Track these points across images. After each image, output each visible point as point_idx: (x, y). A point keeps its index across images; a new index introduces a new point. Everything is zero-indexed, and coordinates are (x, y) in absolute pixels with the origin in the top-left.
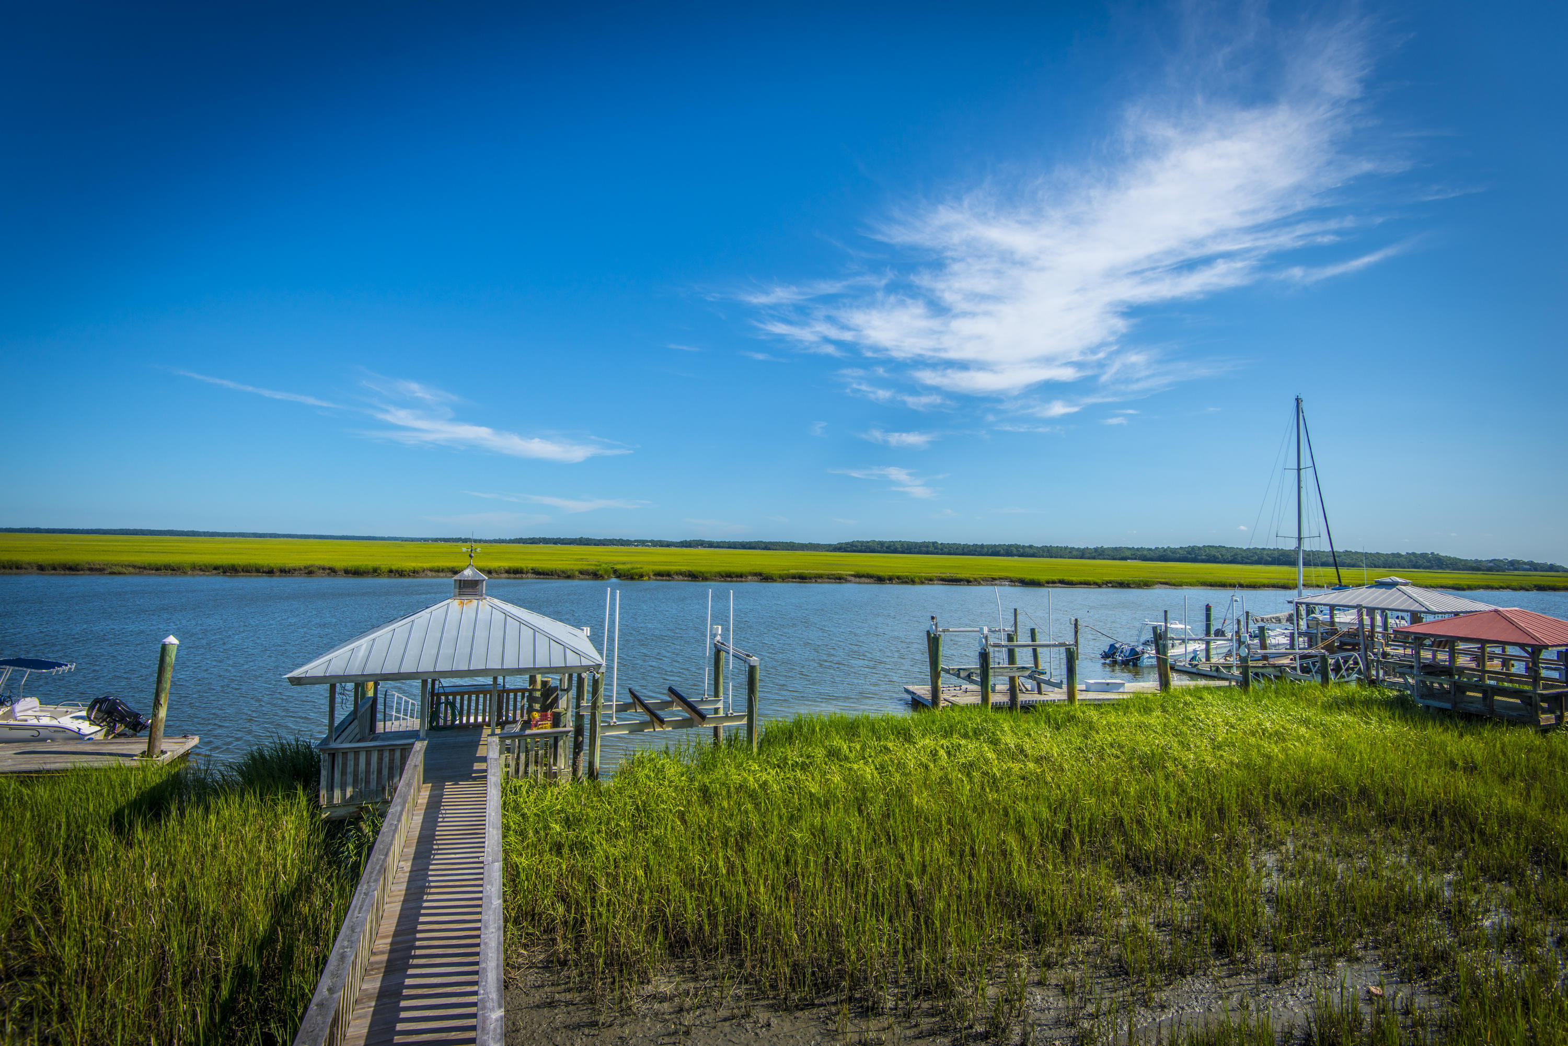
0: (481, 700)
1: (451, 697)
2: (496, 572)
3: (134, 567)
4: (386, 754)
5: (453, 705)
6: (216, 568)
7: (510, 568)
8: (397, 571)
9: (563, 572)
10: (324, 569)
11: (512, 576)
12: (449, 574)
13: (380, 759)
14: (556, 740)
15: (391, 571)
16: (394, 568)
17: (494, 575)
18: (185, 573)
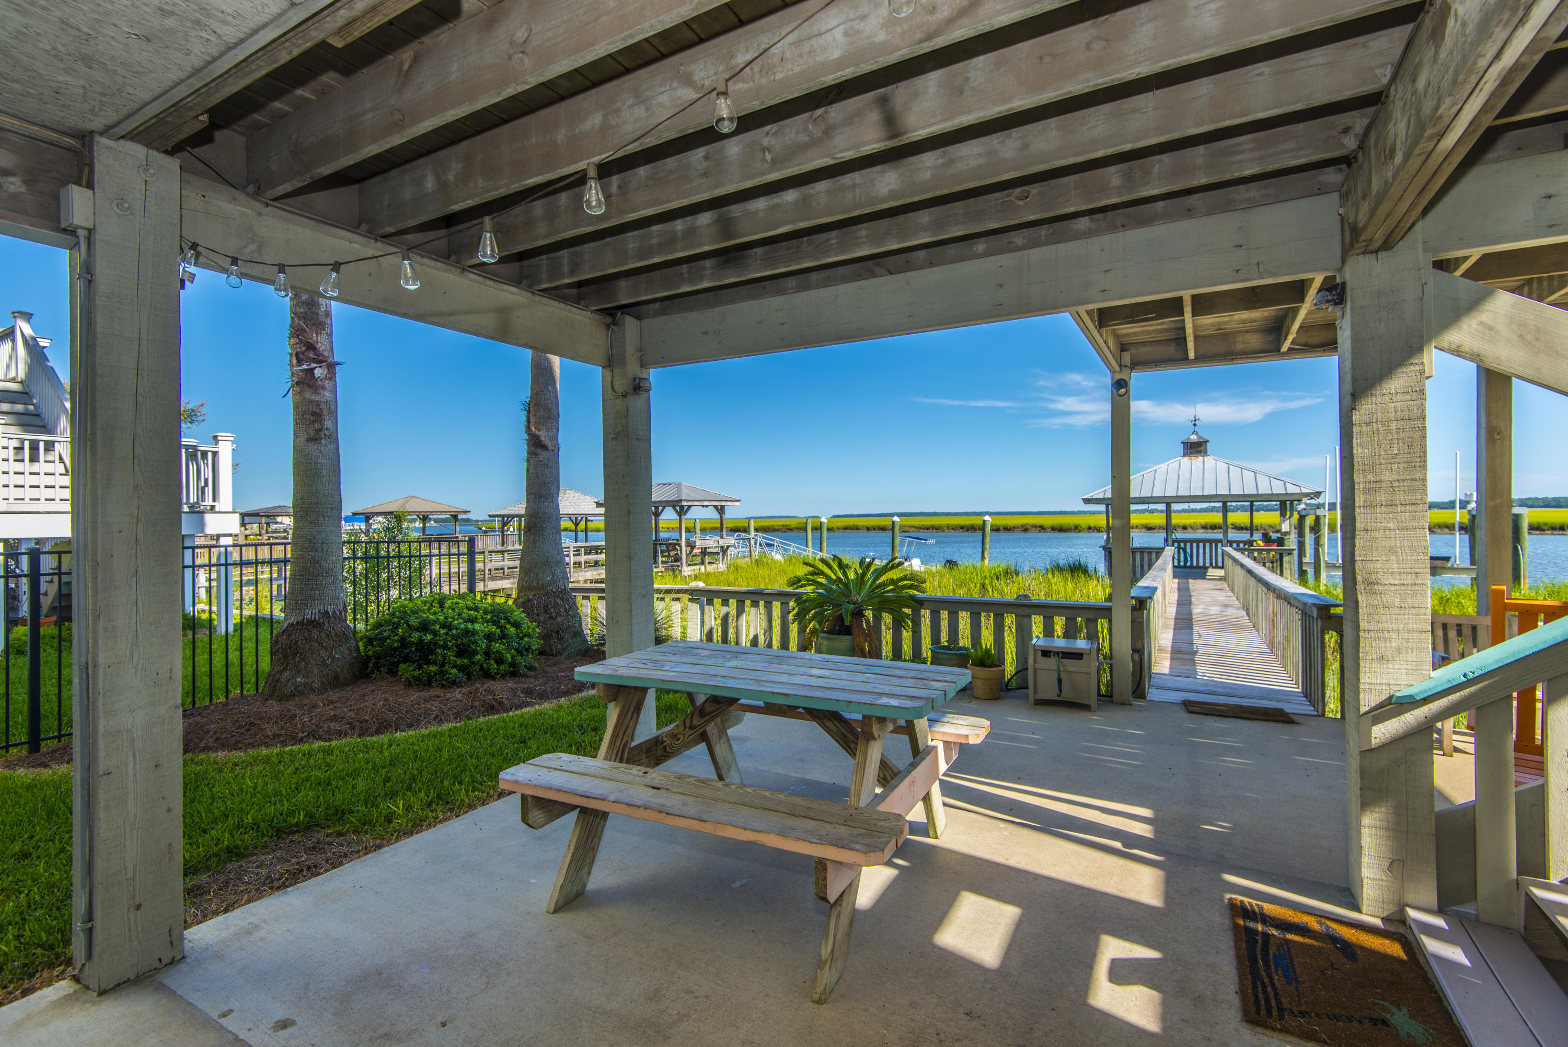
0: (1208, 550)
1: (1182, 545)
2: (1192, 527)
3: (915, 527)
4: (1146, 555)
5: (1185, 550)
6: (962, 528)
7: (1206, 524)
8: (1095, 528)
9: (1271, 526)
10: (1036, 527)
11: (1209, 531)
12: (1143, 530)
13: (1142, 559)
14: (1281, 556)
15: (1090, 528)
16: (1092, 525)
17: (1189, 530)
18: (943, 531)
